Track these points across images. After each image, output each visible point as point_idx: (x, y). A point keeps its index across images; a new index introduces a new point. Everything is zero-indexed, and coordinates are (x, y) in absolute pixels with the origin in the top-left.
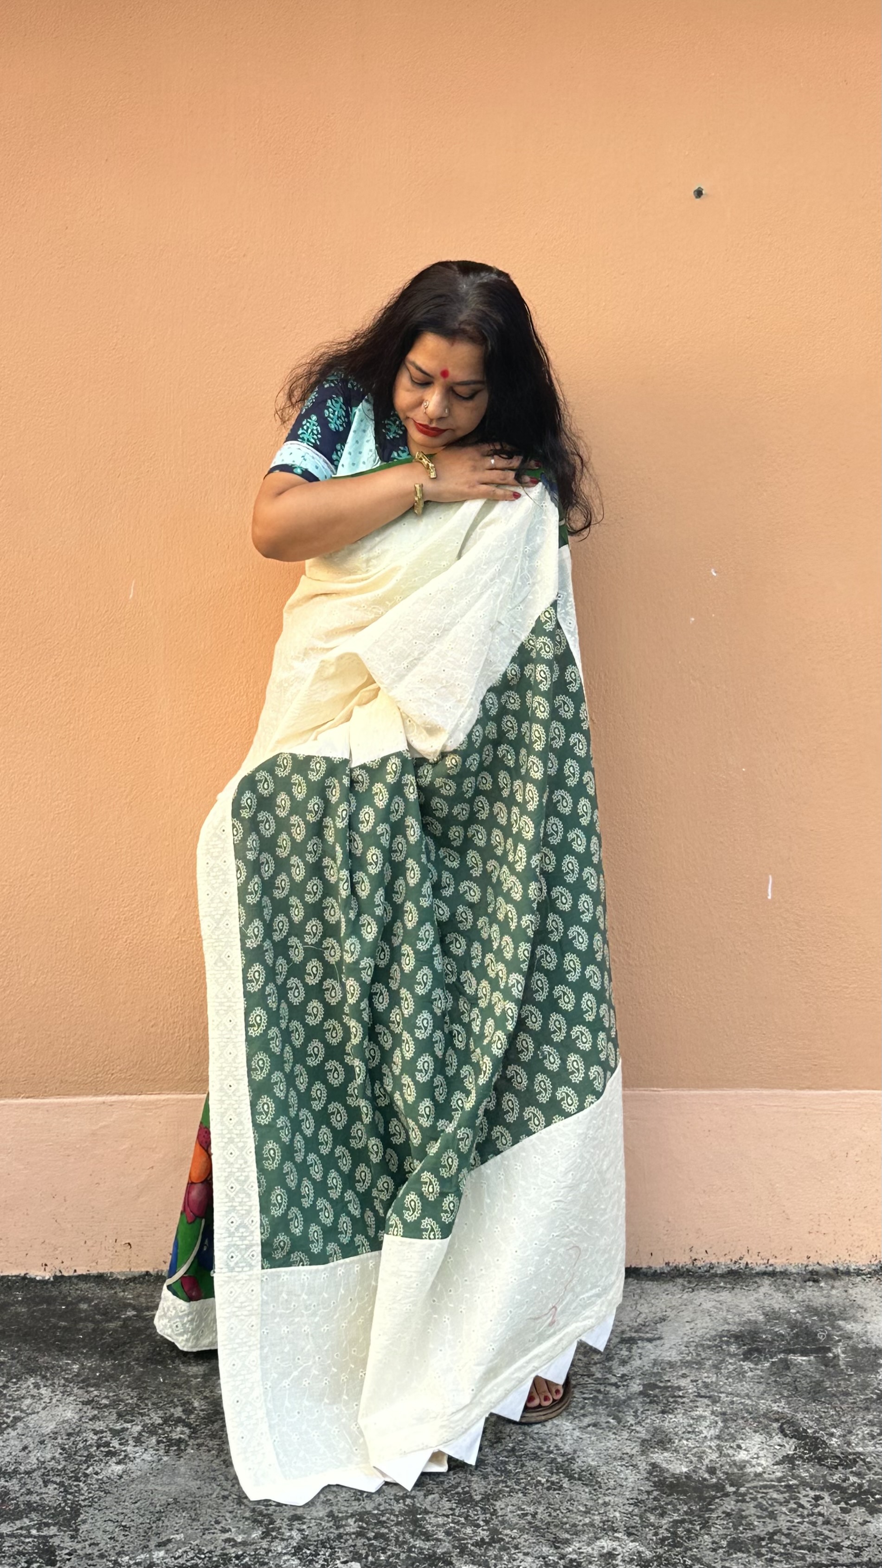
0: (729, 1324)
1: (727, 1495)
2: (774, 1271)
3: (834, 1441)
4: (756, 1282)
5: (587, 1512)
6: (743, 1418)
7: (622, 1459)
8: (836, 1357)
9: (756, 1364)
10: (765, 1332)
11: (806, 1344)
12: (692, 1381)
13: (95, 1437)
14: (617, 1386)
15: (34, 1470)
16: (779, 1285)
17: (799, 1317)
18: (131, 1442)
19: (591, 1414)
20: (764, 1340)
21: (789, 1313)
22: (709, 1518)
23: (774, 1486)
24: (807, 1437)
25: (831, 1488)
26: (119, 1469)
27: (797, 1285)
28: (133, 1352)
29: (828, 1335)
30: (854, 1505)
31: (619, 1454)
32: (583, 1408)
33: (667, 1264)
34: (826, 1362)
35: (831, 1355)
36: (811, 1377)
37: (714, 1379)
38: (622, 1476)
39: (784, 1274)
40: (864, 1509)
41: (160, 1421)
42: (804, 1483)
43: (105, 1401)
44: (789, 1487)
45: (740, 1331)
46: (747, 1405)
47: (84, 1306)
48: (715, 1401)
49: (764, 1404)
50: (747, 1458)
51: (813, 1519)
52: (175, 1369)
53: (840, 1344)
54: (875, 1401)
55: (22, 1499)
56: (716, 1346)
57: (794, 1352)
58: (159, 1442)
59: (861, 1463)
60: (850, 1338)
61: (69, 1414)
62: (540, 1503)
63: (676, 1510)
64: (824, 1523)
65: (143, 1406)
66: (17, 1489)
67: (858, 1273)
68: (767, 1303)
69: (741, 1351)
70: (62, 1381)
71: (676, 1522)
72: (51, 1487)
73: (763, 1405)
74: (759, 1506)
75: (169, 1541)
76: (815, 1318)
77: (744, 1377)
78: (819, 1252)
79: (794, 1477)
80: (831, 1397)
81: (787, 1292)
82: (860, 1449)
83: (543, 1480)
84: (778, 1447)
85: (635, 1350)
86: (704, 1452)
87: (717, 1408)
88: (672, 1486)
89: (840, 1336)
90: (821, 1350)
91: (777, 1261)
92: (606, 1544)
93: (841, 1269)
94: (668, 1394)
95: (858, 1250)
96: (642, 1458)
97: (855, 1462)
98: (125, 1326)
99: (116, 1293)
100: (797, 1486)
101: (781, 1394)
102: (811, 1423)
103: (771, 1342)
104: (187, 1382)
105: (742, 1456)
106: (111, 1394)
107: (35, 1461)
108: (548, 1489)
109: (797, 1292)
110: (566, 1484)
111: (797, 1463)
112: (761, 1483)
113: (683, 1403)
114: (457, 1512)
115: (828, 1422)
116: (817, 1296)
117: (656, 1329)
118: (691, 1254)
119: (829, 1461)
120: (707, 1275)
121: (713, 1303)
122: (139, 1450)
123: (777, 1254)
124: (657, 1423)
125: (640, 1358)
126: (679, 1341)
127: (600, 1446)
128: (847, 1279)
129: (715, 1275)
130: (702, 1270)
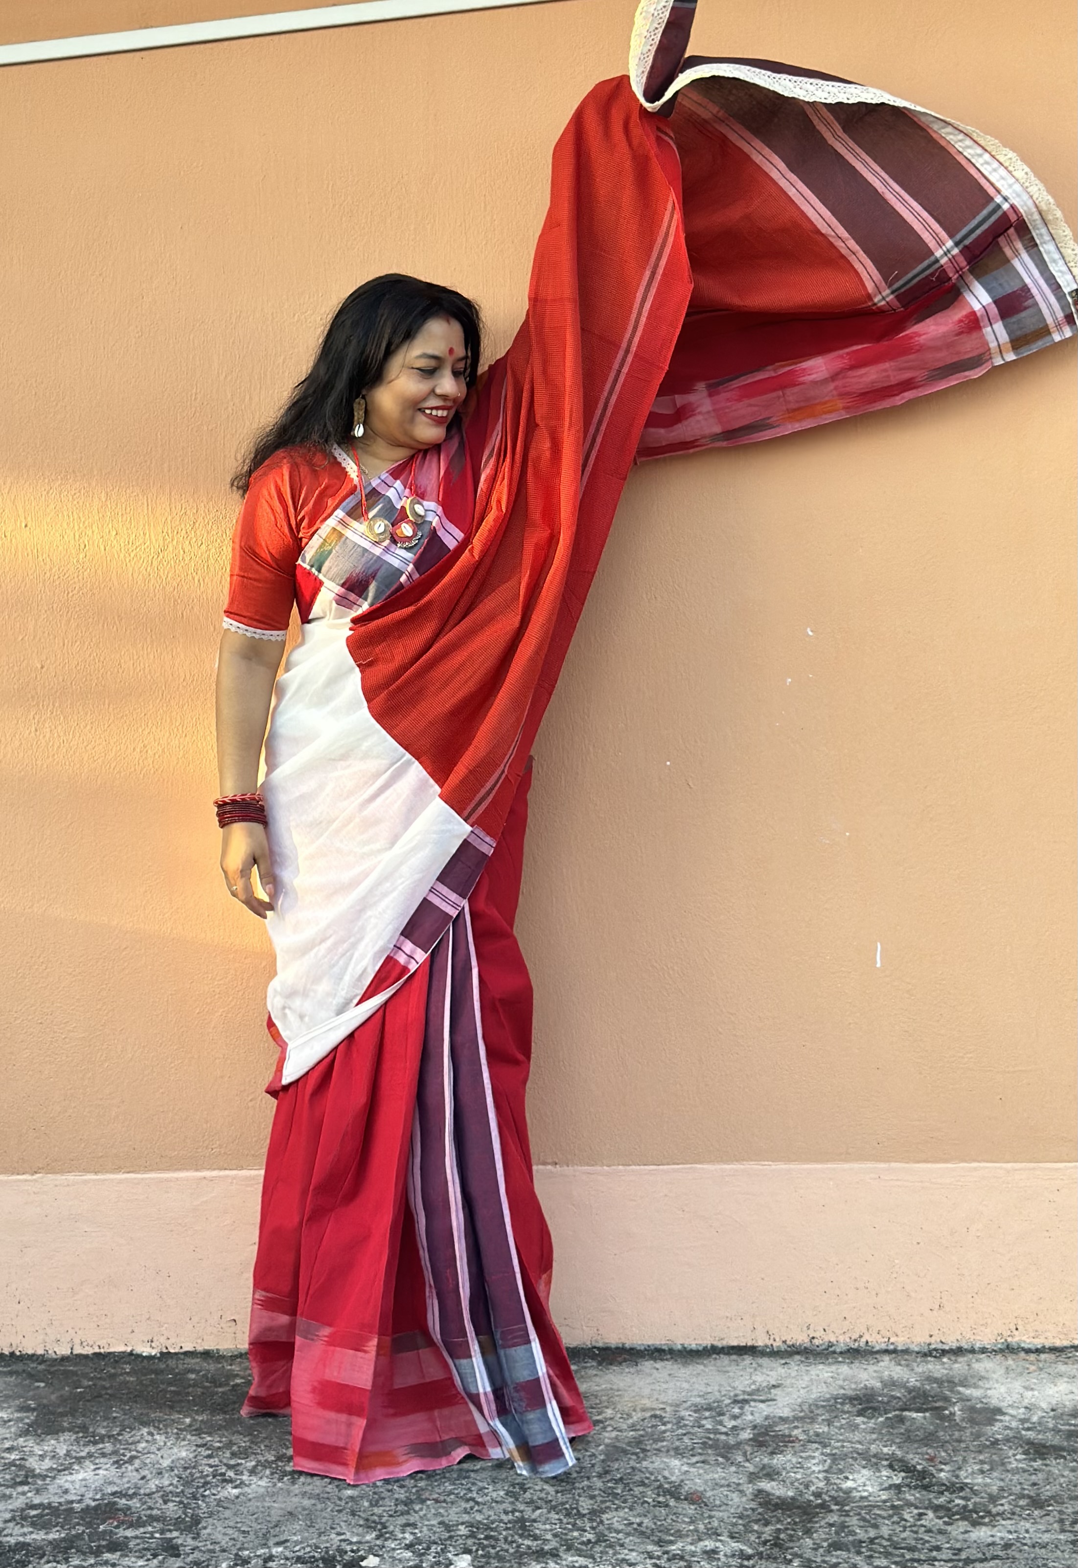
0: (844, 1389)
1: (832, 1511)
2: (895, 1348)
3: (942, 1474)
4: (876, 1358)
5: (692, 1522)
6: (853, 1458)
7: (728, 1486)
8: (953, 1414)
9: (870, 1419)
11: (923, 1404)
12: (804, 1431)
13: (211, 1470)
14: (726, 1434)
15: (154, 1493)
16: (900, 1360)
17: (918, 1384)
18: (245, 1473)
19: (700, 1454)
20: (879, 1402)
21: (908, 1381)
22: (812, 1527)
23: (879, 1506)
24: (917, 1471)
25: (936, 1508)
27: (918, 1359)
29: (947, 1398)
30: (957, 1520)
31: (727, 1483)
32: (692, 1450)
33: (784, 1342)
34: (942, 1417)
35: (947, 1412)
36: (925, 1429)
37: (826, 1429)
38: (728, 1498)
39: (906, 1351)
40: (966, 1523)
41: (273, 1458)
42: (909, 1504)
43: (218, 1444)
44: (893, 1507)
45: (857, 1395)
46: (858, 1448)
47: (193, 1376)
48: (825, 1445)
50: (854, 1486)
51: (914, 1529)
53: (959, 1404)
54: (988, 1447)
55: (143, 1512)
56: (831, 1406)
57: (909, 1410)
58: (272, 1474)
59: (968, 1490)
60: (970, 1400)
61: (184, 1454)
62: (645, 1516)
63: (779, 1521)
64: (925, 1532)
65: (256, 1448)
66: (138, 1505)
67: (983, 1350)
68: (886, 1374)
69: (855, 1409)
70: (175, 1431)
71: (779, 1530)
72: (171, 1504)
73: (873, 1448)
74: (864, 1519)
75: (287, 1541)
76: (935, 1385)
77: (856, 1428)
78: (943, 1332)
79: (899, 1500)
80: (943, 1443)
81: (907, 1366)
82: (968, 1481)
83: (650, 1500)
84: (886, 1479)
85: (747, 1407)
86: (811, 1482)
87: (828, 1451)
88: (777, 1506)
89: (958, 1398)
90: (938, 1409)
91: (898, 1339)
92: (709, 1544)
93: (966, 1347)
94: (778, 1440)
95: (983, 1328)
96: (750, 1485)
97: (962, 1489)
98: (234, 1390)
99: (224, 1367)
100: (902, 1506)
101: (892, 1440)
102: (920, 1462)
103: (887, 1403)
105: (849, 1484)
106: (223, 1439)
107: (153, 1486)
108: (654, 1506)
109: (918, 1366)
110: (672, 1502)
111: (904, 1489)
112: (866, 1504)
113: (793, 1446)
114: (565, 1521)
115: (939, 1461)
116: (937, 1368)
117: (770, 1393)
118: (809, 1332)
119: (936, 1488)
120: (826, 1352)
121: (830, 1374)
122: (254, 1479)
123: (899, 1333)
124: (766, 1461)
125: (752, 1414)
126: (793, 1401)
127: (708, 1477)
128: (971, 1356)
129: (834, 1352)
130: (821, 1348)
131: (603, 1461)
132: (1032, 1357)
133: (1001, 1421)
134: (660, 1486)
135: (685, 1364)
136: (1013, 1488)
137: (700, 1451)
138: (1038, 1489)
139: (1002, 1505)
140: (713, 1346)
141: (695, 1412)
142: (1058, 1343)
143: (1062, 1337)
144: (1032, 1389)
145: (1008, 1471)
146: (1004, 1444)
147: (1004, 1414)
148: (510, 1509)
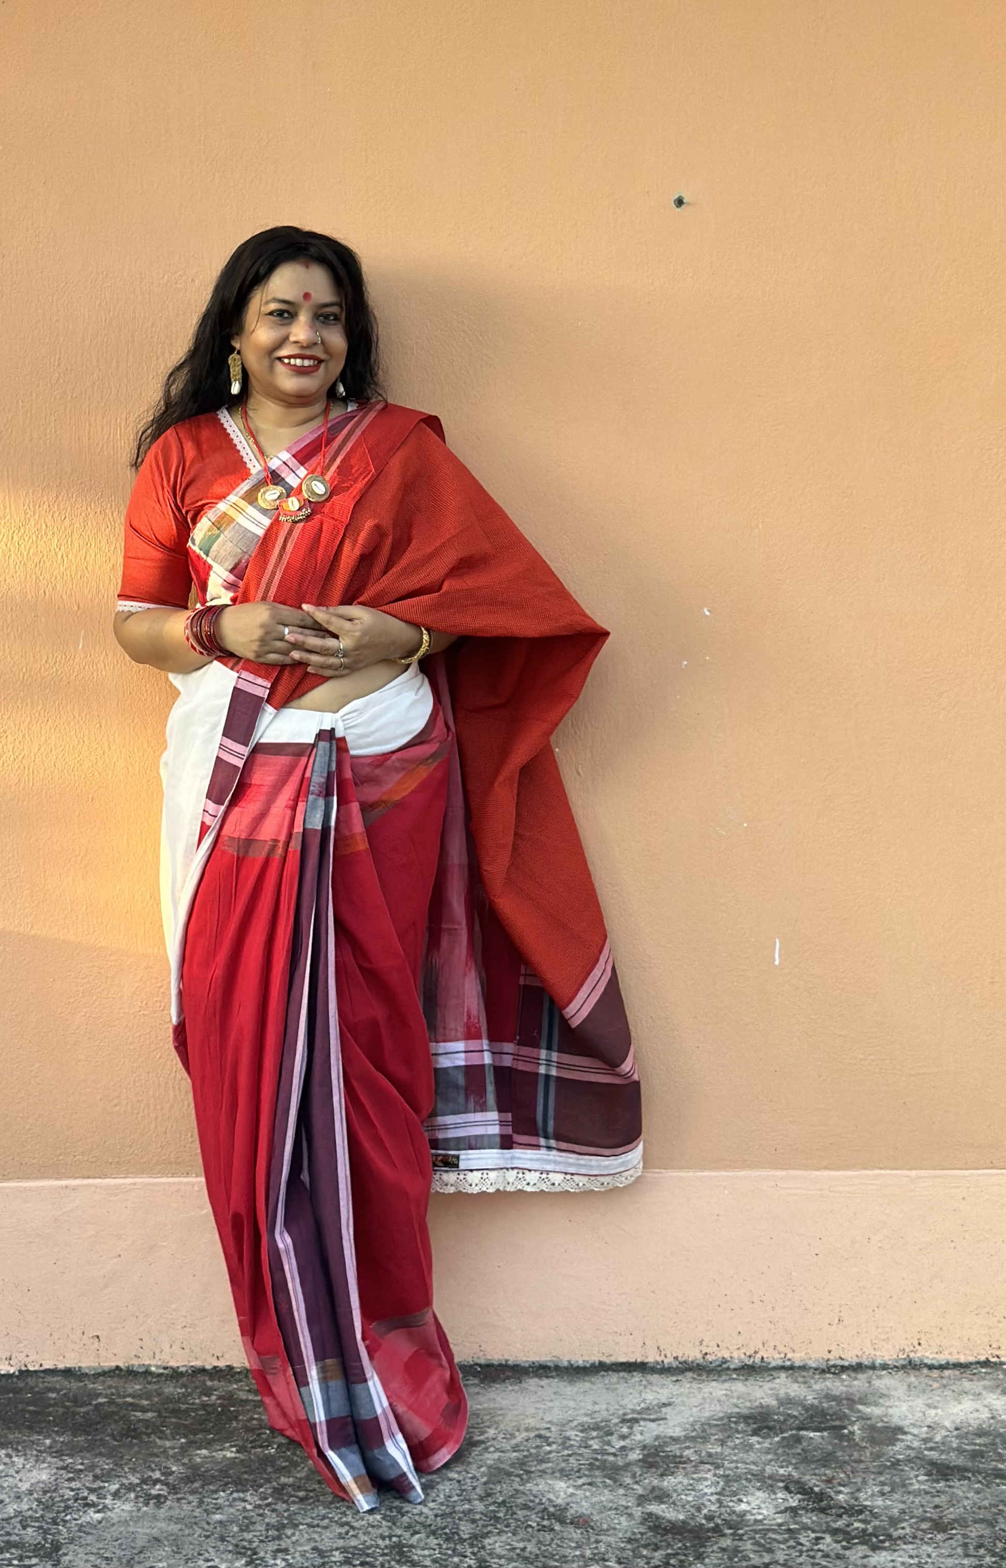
0: (738, 1407)
1: (724, 1535)
2: (792, 1365)
3: (841, 1497)
4: (771, 1374)
5: (578, 1547)
6: (746, 1479)
7: (616, 1509)
8: (851, 1433)
9: (765, 1439)
10: (778, 1414)
11: (821, 1423)
12: (695, 1451)
13: (72, 1493)
14: (614, 1455)
16: (796, 1377)
17: (816, 1402)
18: (108, 1496)
19: (587, 1476)
20: (775, 1421)
21: (805, 1399)
22: (704, 1552)
23: (773, 1530)
24: (813, 1493)
25: (834, 1532)
26: (98, 1516)
27: (816, 1376)
28: (106, 1429)
29: (845, 1417)
30: (856, 1544)
31: (615, 1506)
32: (578, 1471)
33: (676, 1358)
34: (840, 1437)
35: (846, 1431)
36: (821, 1449)
37: (719, 1450)
38: (616, 1521)
39: (803, 1368)
40: (866, 1547)
41: (138, 1481)
42: (806, 1528)
43: (80, 1467)
44: (789, 1531)
45: (751, 1413)
46: (752, 1470)
47: (54, 1395)
48: (718, 1466)
50: (748, 1508)
51: (812, 1553)
52: (152, 1443)
53: (858, 1423)
54: (889, 1468)
56: (724, 1425)
57: (806, 1429)
58: (137, 1497)
59: (868, 1513)
60: (870, 1419)
61: (44, 1477)
62: (529, 1541)
63: (669, 1545)
64: (823, 1556)
65: (119, 1470)
67: (884, 1367)
68: (782, 1391)
69: (749, 1429)
70: (35, 1453)
71: (668, 1555)
72: (30, 1530)
73: (769, 1470)
74: (757, 1544)
76: (833, 1403)
77: (750, 1448)
78: (842, 1347)
79: (795, 1523)
80: (842, 1464)
81: (805, 1383)
82: (867, 1503)
83: (534, 1524)
84: (781, 1501)
85: (637, 1428)
86: (703, 1504)
87: (721, 1472)
88: (666, 1531)
89: (858, 1417)
90: (836, 1428)
91: (795, 1355)
93: (866, 1363)
94: (669, 1461)
95: (884, 1343)
96: (640, 1508)
97: (860, 1512)
98: (97, 1410)
99: (85, 1385)
100: (798, 1530)
101: (788, 1461)
102: (817, 1483)
103: (783, 1422)
104: (164, 1452)
105: (743, 1507)
106: (86, 1462)
107: (12, 1511)
108: (539, 1530)
109: (815, 1383)
110: (557, 1527)
111: (800, 1512)
112: (760, 1527)
113: (685, 1468)
114: (444, 1546)
115: (837, 1483)
116: (837, 1385)
117: (660, 1412)
118: (701, 1348)
119: (834, 1511)
120: (719, 1369)
121: (724, 1392)
122: (118, 1503)
123: (796, 1348)
124: (655, 1482)
125: (642, 1434)
126: (685, 1421)
127: (594, 1500)
128: (871, 1372)
129: (728, 1369)
130: (714, 1365)
131: (485, 1483)
132: (935, 1373)
133: (903, 1441)
134: (546, 1509)
135: (571, 1382)
136: (915, 1511)
137: (586, 1473)
138: (942, 1512)
139: (903, 1528)
140: (601, 1363)
141: (582, 1431)
142: (963, 1359)
143: (967, 1352)
144: (935, 1408)
145: (909, 1493)
146: (906, 1465)
147: (905, 1433)
148: (387, 1534)
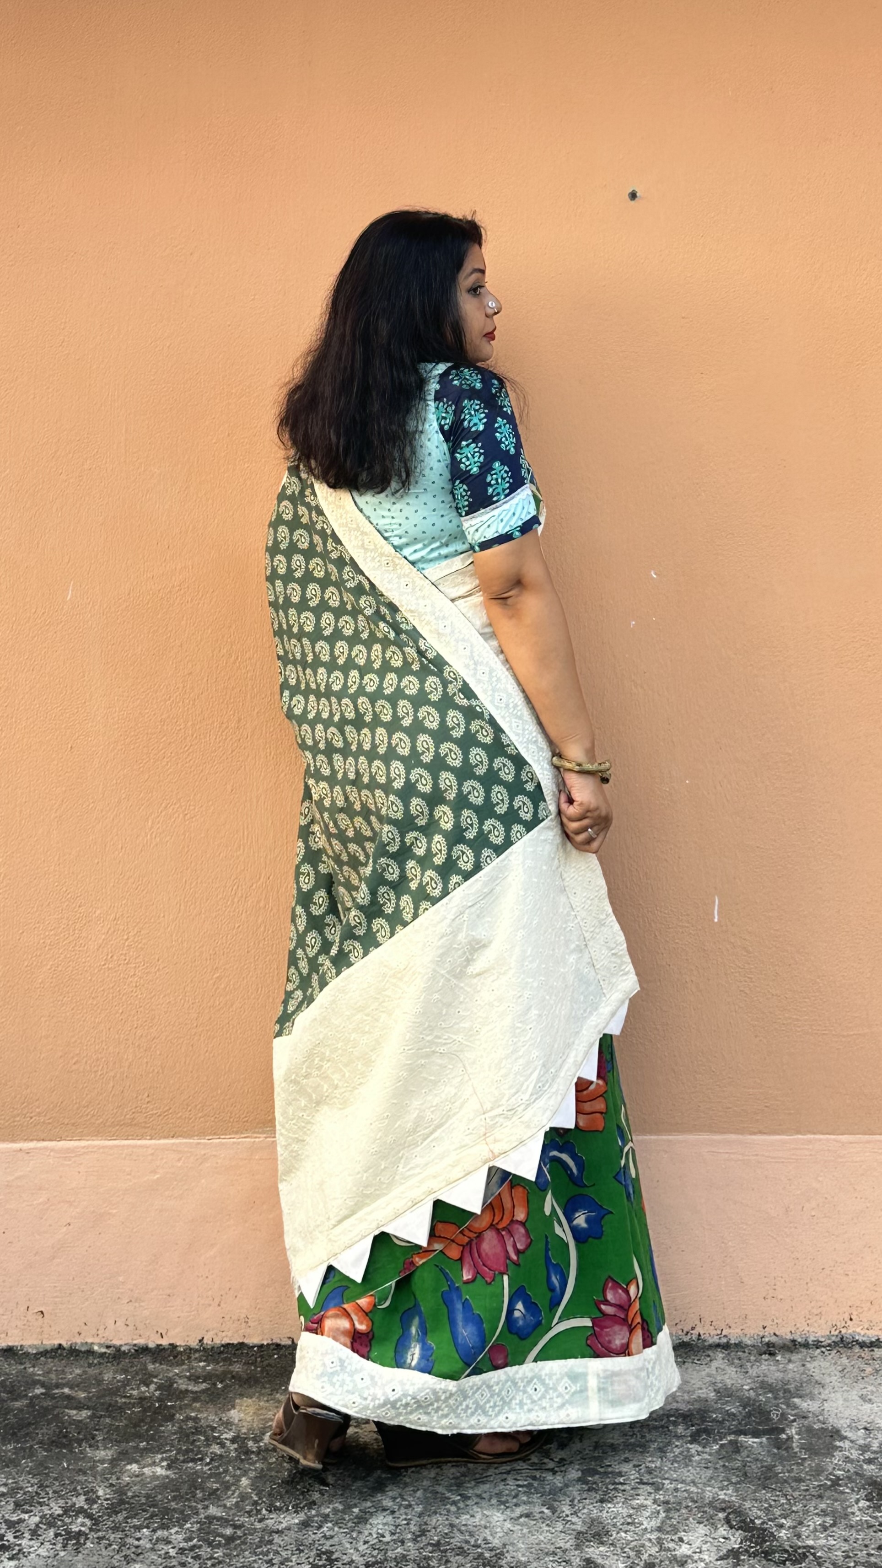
2: (728, 1342)
3: (783, 1533)
4: (709, 1356)
6: (687, 1507)
7: (554, 1554)
8: (790, 1438)
9: (704, 1447)
10: (715, 1411)
11: (759, 1424)
12: (635, 1466)
16: (733, 1359)
17: (752, 1394)
18: (26, 1535)
19: (525, 1503)
20: (715, 1420)
21: (742, 1390)
24: (755, 1528)
27: (752, 1358)
28: (37, 1434)
29: (782, 1414)
31: (552, 1549)
32: (516, 1496)
34: (779, 1444)
35: (784, 1436)
36: (761, 1461)
37: (658, 1464)
39: (739, 1346)
41: (60, 1512)
45: (689, 1410)
46: (692, 1492)
48: (658, 1488)
49: (709, 1491)
50: (689, 1553)
52: (82, 1453)
53: (795, 1424)
56: (662, 1427)
57: (745, 1433)
58: (57, 1535)
59: (811, 1557)
60: (805, 1417)
65: (43, 1494)
67: (818, 1345)
68: (719, 1378)
69: (688, 1433)
73: (709, 1493)
76: (770, 1395)
77: (690, 1461)
78: (776, 1321)
80: (782, 1484)
81: (741, 1366)
82: (810, 1543)
84: (723, 1540)
86: (643, 1546)
87: (660, 1497)
89: (795, 1415)
90: (774, 1431)
91: (731, 1331)
93: (799, 1340)
94: (608, 1480)
95: (818, 1318)
96: (577, 1552)
97: (805, 1556)
98: (31, 1405)
99: (25, 1368)
101: (728, 1480)
102: (760, 1513)
103: (721, 1423)
104: (92, 1468)
105: (684, 1550)
106: (10, 1481)
109: (752, 1367)
111: (742, 1557)
113: (624, 1491)
115: (777, 1512)
116: (773, 1371)
119: (777, 1555)
122: (35, 1544)
123: (732, 1324)
127: (532, 1539)
132: (866, 1353)
133: (841, 1449)
144: (870, 1401)
145: (852, 1526)
146: (846, 1485)
147: (843, 1438)
